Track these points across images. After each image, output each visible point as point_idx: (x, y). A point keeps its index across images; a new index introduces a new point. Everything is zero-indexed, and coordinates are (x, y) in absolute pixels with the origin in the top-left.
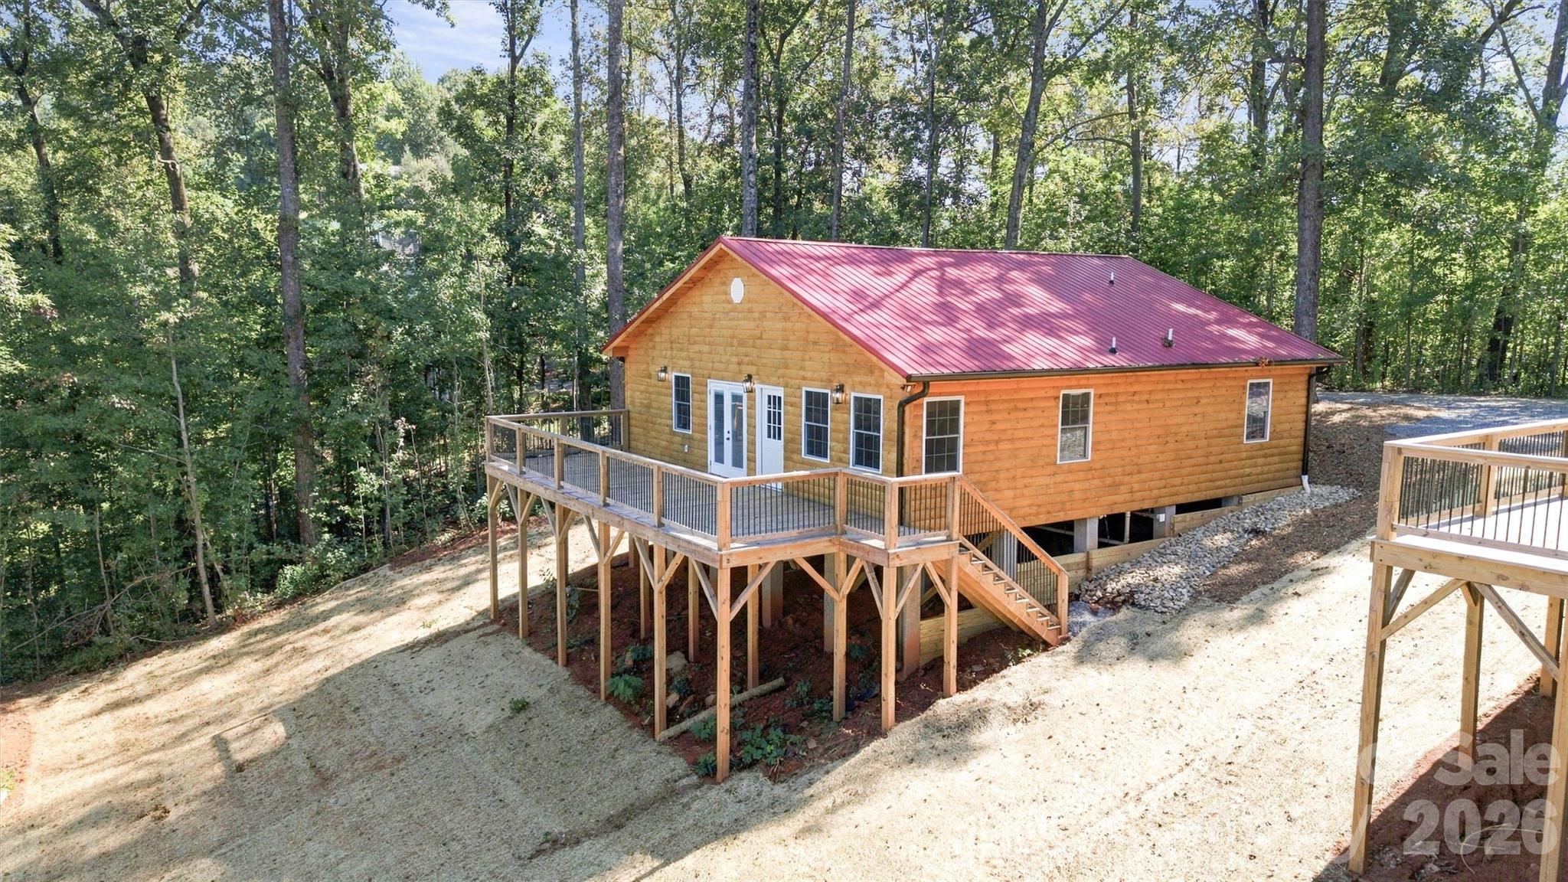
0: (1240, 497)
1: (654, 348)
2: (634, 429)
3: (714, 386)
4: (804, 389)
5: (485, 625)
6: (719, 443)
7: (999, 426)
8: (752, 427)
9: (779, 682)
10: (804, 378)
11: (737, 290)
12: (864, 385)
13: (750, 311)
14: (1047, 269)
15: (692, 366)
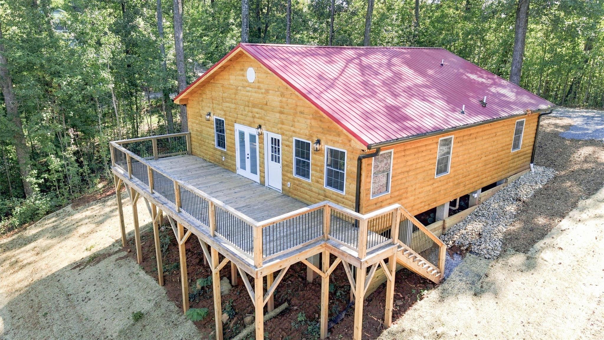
0: (506, 179)
1: (202, 101)
2: (193, 143)
3: (238, 127)
4: (294, 138)
5: (120, 251)
6: (243, 161)
7: (409, 163)
8: (262, 154)
9: (285, 305)
10: (294, 132)
11: (251, 74)
12: (334, 142)
13: (259, 88)
14: (408, 56)
15: (225, 115)
